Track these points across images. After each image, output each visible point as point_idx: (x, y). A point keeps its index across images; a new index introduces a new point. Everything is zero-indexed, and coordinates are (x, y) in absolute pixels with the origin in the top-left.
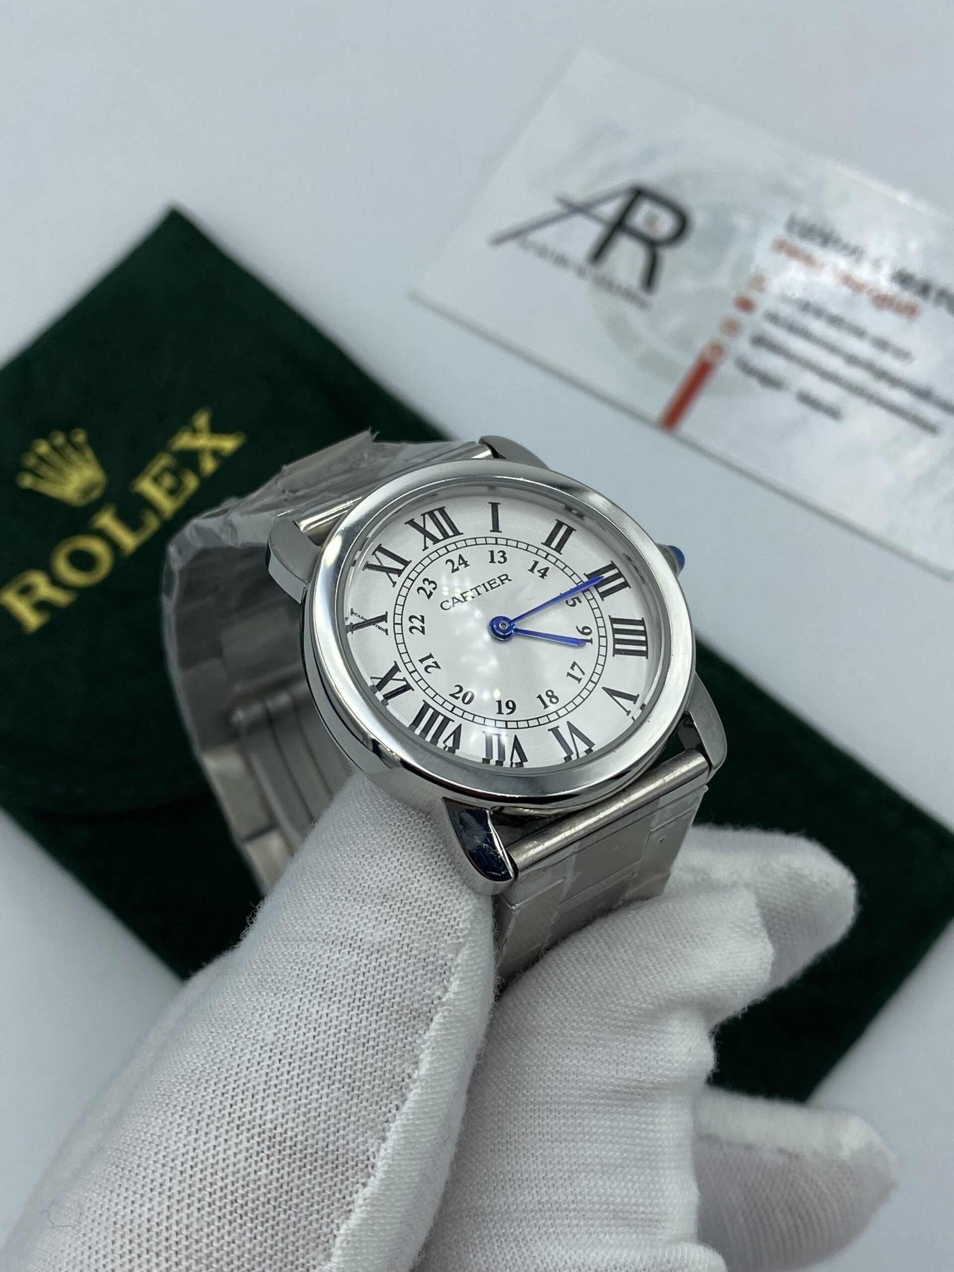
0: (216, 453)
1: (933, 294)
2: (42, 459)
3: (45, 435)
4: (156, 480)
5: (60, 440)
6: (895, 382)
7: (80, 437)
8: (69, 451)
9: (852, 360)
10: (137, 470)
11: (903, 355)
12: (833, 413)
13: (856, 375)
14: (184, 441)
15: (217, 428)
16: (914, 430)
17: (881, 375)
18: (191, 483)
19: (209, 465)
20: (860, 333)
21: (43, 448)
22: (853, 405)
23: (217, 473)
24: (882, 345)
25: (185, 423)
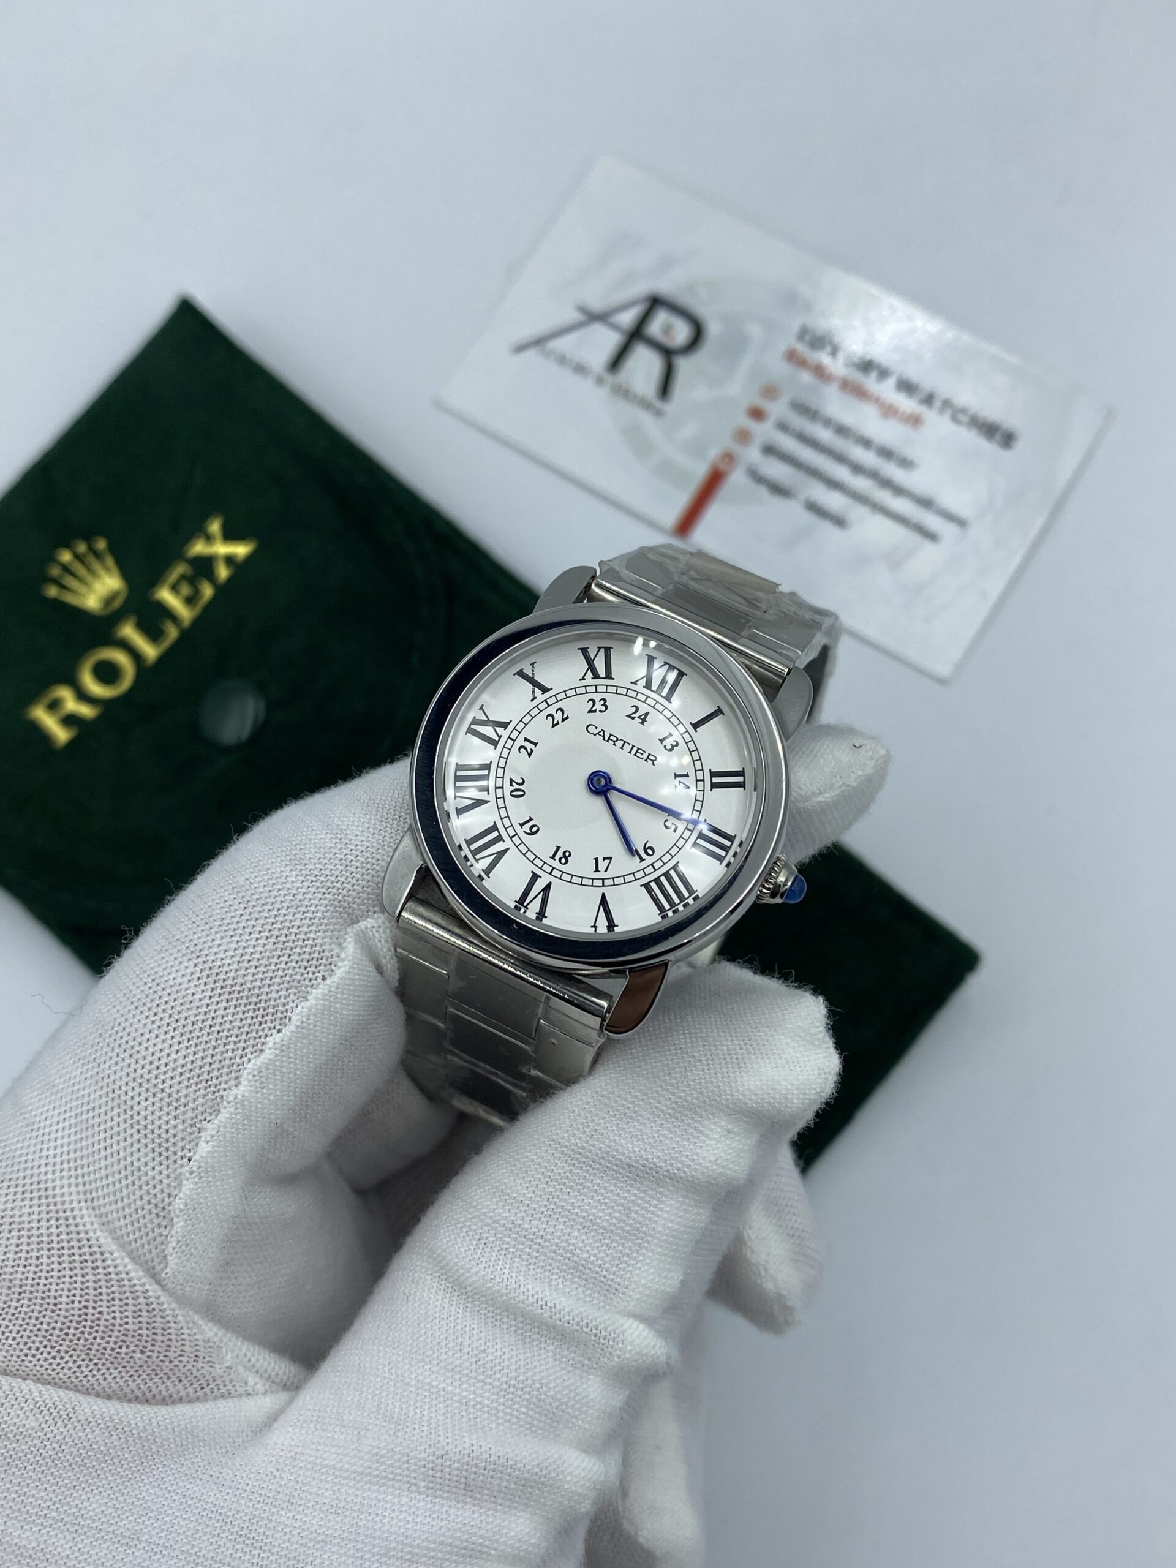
0: (230, 560)
1: (937, 404)
2: (66, 569)
3: (67, 545)
4: (175, 588)
5: (82, 548)
6: (899, 491)
7: (101, 544)
8: (91, 559)
9: (857, 469)
10: (155, 579)
11: (906, 463)
12: (840, 522)
13: (861, 483)
14: (199, 548)
15: (230, 535)
16: (917, 538)
17: (886, 483)
18: (207, 591)
19: (223, 573)
20: (866, 443)
21: (66, 557)
22: (857, 513)
23: (231, 580)
24: (886, 453)
25: (199, 531)
